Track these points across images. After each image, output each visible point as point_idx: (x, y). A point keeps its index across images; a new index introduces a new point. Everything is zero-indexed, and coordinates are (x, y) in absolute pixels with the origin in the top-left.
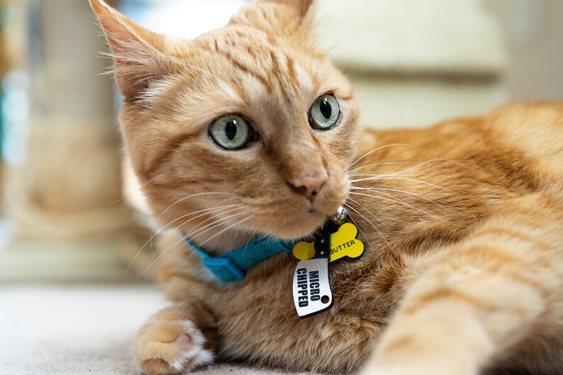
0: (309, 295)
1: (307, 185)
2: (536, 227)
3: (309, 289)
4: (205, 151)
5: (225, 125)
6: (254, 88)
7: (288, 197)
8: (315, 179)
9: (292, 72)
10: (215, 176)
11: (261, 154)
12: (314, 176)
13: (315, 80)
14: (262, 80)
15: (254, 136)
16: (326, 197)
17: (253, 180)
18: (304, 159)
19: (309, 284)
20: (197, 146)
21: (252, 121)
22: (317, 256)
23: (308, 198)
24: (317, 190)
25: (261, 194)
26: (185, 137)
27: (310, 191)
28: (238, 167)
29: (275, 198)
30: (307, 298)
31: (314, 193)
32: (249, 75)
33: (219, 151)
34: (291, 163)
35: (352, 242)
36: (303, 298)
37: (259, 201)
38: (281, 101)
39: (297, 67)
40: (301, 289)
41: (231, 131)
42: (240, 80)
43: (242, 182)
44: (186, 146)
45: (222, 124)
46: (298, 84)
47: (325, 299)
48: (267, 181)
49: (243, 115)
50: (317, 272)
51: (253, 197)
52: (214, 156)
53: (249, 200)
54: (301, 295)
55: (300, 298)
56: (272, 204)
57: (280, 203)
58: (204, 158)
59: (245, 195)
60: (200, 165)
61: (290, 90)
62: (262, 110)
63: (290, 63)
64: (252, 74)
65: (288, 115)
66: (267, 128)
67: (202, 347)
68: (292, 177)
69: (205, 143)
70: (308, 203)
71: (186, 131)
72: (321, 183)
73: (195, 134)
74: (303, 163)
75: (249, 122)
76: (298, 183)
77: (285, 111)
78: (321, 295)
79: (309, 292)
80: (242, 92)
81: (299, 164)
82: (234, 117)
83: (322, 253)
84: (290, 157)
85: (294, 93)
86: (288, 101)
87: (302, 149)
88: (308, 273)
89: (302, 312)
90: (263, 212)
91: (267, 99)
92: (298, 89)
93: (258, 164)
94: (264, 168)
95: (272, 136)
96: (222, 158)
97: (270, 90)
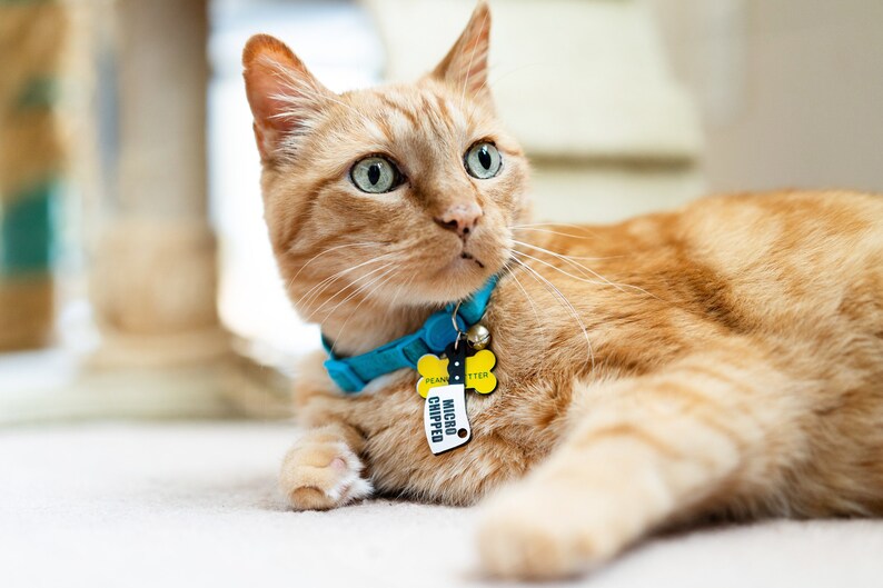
0: (444, 429)
1: (458, 219)
2: (740, 367)
3: (443, 421)
4: (345, 195)
5: (367, 169)
6: (400, 125)
7: (435, 234)
8: (466, 213)
9: (444, 110)
10: (356, 224)
11: (407, 196)
12: (465, 210)
13: (470, 120)
14: (410, 116)
15: (400, 178)
16: (481, 236)
17: (397, 223)
18: (455, 193)
19: (443, 415)
20: (338, 192)
21: (399, 163)
22: (451, 381)
23: (460, 237)
24: (471, 227)
25: (406, 237)
26: (324, 183)
27: (461, 227)
28: (381, 210)
29: (421, 238)
30: (441, 431)
31: (466, 231)
32: (397, 111)
33: (361, 195)
34: (439, 198)
35: (486, 375)
36: (437, 432)
37: (404, 244)
38: (430, 136)
39: (449, 105)
40: (433, 421)
41: (374, 175)
42: (386, 117)
43: (385, 226)
44: (325, 192)
45: (364, 168)
46: (452, 121)
47: (462, 433)
48: (412, 222)
49: (389, 156)
50: (452, 401)
51: (396, 242)
52: (354, 199)
53: (393, 247)
54: (434, 428)
55: (433, 432)
56: (417, 246)
57: (427, 242)
58: (345, 205)
59: (388, 243)
60: (341, 212)
61: (441, 126)
62: (409, 148)
63: (441, 102)
64: (400, 110)
65: (438, 151)
66: (414, 168)
67: (358, 474)
68: (440, 213)
69: (345, 186)
70: (460, 243)
71: (325, 176)
72: (474, 218)
73: (336, 179)
74: (453, 197)
75: (394, 164)
76: (447, 218)
77: (435, 146)
78: (458, 428)
79: (443, 425)
80: (388, 131)
81: (449, 197)
82: (378, 159)
83: (457, 378)
84: (439, 192)
85: (446, 130)
86: (438, 136)
87: (453, 184)
88: (441, 403)
89: (436, 448)
90: (408, 257)
91: (414, 136)
92: (451, 126)
93: (404, 206)
94: (410, 208)
95: (419, 175)
96: (364, 201)
97: (416, 126)
